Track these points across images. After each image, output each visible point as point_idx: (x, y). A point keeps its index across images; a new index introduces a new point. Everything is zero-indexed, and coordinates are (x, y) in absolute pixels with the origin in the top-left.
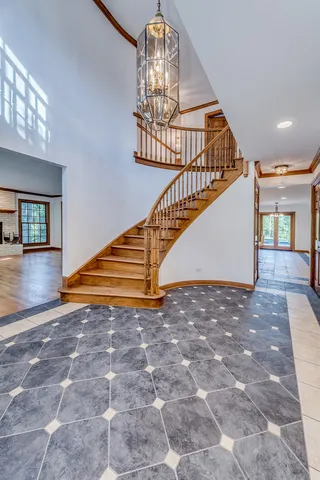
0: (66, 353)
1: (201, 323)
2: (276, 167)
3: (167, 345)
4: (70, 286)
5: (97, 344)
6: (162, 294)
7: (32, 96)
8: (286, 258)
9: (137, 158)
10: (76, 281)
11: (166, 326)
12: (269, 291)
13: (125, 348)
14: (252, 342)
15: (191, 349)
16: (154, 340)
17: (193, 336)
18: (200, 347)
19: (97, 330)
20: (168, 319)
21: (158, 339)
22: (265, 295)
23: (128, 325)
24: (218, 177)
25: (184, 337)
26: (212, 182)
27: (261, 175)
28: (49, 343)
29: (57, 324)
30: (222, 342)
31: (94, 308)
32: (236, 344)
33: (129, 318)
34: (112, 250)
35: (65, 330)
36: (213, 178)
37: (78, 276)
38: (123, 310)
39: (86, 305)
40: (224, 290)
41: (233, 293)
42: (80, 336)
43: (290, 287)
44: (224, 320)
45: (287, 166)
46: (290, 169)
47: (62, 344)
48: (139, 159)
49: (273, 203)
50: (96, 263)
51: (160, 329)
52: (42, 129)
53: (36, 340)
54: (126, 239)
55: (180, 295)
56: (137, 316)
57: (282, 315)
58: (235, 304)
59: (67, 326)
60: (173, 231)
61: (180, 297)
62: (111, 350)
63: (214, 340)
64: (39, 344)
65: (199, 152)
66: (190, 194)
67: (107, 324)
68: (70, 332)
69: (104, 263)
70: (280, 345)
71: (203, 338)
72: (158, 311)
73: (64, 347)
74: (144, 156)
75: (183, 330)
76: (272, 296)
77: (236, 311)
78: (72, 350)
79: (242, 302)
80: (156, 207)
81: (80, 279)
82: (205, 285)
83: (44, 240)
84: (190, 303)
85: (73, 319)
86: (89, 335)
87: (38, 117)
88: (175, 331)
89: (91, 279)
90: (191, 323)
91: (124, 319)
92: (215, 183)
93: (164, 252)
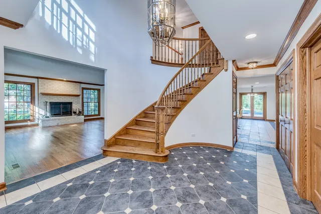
0: (102, 192)
1: (192, 175)
2: (248, 63)
3: (167, 190)
4: (109, 146)
5: (122, 187)
6: (167, 153)
7: (86, 27)
8: (259, 126)
9: (152, 60)
10: (113, 142)
11: (168, 176)
12: (244, 152)
13: (140, 191)
14: (228, 191)
15: (184, 194)
16: (159, 186)
17: (186, 185)
18: (190, 193)
19: (123, 177)
20: (170, 171)
21: (162, 186)
22: (241, 155)
23: (143, 174)
24: (206, 72)
25: (179, 185)
26: (203, 75)
27: (238, 69)
28: (92, 185)
29: (99, 171)
30: (205, 190)
31: (123, 161)
32: (216, 193)
33: (145, 169)
34: (136, 122)
35: (103, 176)
36: (203, 72)
37: (114, 139)
38: (141, 163)
39: (118, 158)
40: (211, 150)
41: (217, 153)
42: (112, 181)
43: (260, 148)
44: (208, 173)
45: (257, 62)
46: (258, 64)
47: (100, 186)
48: (154, 61)
49: (249, 86)
50: (126, 130)
51: (164, 178)
52: (92, 47)
53: (85, 182)
54: (145, 114)
55: (180, 153)
56: (149, 168)
57: (252, 171)
58: (218, 162)
59: (105, 173)
60: (175, 110)
61: (179, 155)
62: (130, 192)
63: (200, 188)
64: (87, 185)
65: (194, 54)
66: (187, 83)
67: (130, 173)
68: (106, 177)
69: (131, 131)
70: (248, 194)
71: (192, 186)
72: (163, 165)
73: (101, 188)
74: (157, 59)
75: (180, 180)
76: (246, 155)
77: (218, 167)
78: (106, 191)
79: (223, 159)
80: (164, 94)
81: (115, 141)
82: (198, 146)
83: (97, 113)
84: (186, 160)
85: (108, 168)
86: (118, 181)
87: (90, 40)
88: (174, 180)
89: (122, 141)
90: (185, 175)
91: (141, 170)
92: (205, 76)
93: (169, 124)
